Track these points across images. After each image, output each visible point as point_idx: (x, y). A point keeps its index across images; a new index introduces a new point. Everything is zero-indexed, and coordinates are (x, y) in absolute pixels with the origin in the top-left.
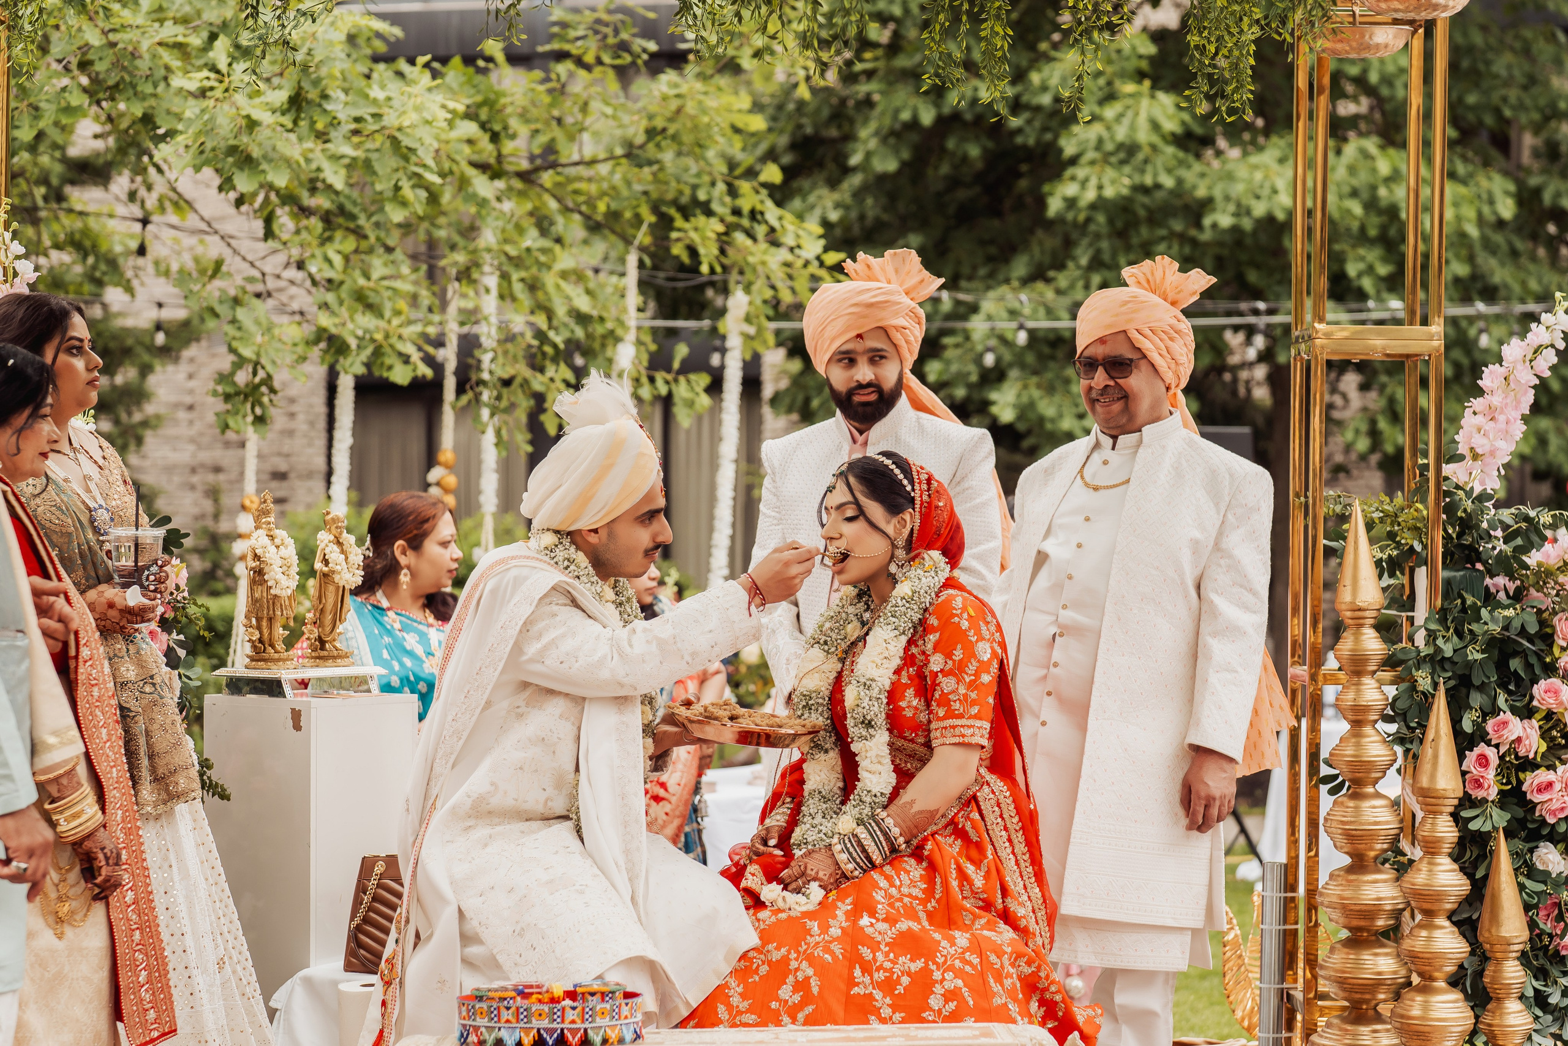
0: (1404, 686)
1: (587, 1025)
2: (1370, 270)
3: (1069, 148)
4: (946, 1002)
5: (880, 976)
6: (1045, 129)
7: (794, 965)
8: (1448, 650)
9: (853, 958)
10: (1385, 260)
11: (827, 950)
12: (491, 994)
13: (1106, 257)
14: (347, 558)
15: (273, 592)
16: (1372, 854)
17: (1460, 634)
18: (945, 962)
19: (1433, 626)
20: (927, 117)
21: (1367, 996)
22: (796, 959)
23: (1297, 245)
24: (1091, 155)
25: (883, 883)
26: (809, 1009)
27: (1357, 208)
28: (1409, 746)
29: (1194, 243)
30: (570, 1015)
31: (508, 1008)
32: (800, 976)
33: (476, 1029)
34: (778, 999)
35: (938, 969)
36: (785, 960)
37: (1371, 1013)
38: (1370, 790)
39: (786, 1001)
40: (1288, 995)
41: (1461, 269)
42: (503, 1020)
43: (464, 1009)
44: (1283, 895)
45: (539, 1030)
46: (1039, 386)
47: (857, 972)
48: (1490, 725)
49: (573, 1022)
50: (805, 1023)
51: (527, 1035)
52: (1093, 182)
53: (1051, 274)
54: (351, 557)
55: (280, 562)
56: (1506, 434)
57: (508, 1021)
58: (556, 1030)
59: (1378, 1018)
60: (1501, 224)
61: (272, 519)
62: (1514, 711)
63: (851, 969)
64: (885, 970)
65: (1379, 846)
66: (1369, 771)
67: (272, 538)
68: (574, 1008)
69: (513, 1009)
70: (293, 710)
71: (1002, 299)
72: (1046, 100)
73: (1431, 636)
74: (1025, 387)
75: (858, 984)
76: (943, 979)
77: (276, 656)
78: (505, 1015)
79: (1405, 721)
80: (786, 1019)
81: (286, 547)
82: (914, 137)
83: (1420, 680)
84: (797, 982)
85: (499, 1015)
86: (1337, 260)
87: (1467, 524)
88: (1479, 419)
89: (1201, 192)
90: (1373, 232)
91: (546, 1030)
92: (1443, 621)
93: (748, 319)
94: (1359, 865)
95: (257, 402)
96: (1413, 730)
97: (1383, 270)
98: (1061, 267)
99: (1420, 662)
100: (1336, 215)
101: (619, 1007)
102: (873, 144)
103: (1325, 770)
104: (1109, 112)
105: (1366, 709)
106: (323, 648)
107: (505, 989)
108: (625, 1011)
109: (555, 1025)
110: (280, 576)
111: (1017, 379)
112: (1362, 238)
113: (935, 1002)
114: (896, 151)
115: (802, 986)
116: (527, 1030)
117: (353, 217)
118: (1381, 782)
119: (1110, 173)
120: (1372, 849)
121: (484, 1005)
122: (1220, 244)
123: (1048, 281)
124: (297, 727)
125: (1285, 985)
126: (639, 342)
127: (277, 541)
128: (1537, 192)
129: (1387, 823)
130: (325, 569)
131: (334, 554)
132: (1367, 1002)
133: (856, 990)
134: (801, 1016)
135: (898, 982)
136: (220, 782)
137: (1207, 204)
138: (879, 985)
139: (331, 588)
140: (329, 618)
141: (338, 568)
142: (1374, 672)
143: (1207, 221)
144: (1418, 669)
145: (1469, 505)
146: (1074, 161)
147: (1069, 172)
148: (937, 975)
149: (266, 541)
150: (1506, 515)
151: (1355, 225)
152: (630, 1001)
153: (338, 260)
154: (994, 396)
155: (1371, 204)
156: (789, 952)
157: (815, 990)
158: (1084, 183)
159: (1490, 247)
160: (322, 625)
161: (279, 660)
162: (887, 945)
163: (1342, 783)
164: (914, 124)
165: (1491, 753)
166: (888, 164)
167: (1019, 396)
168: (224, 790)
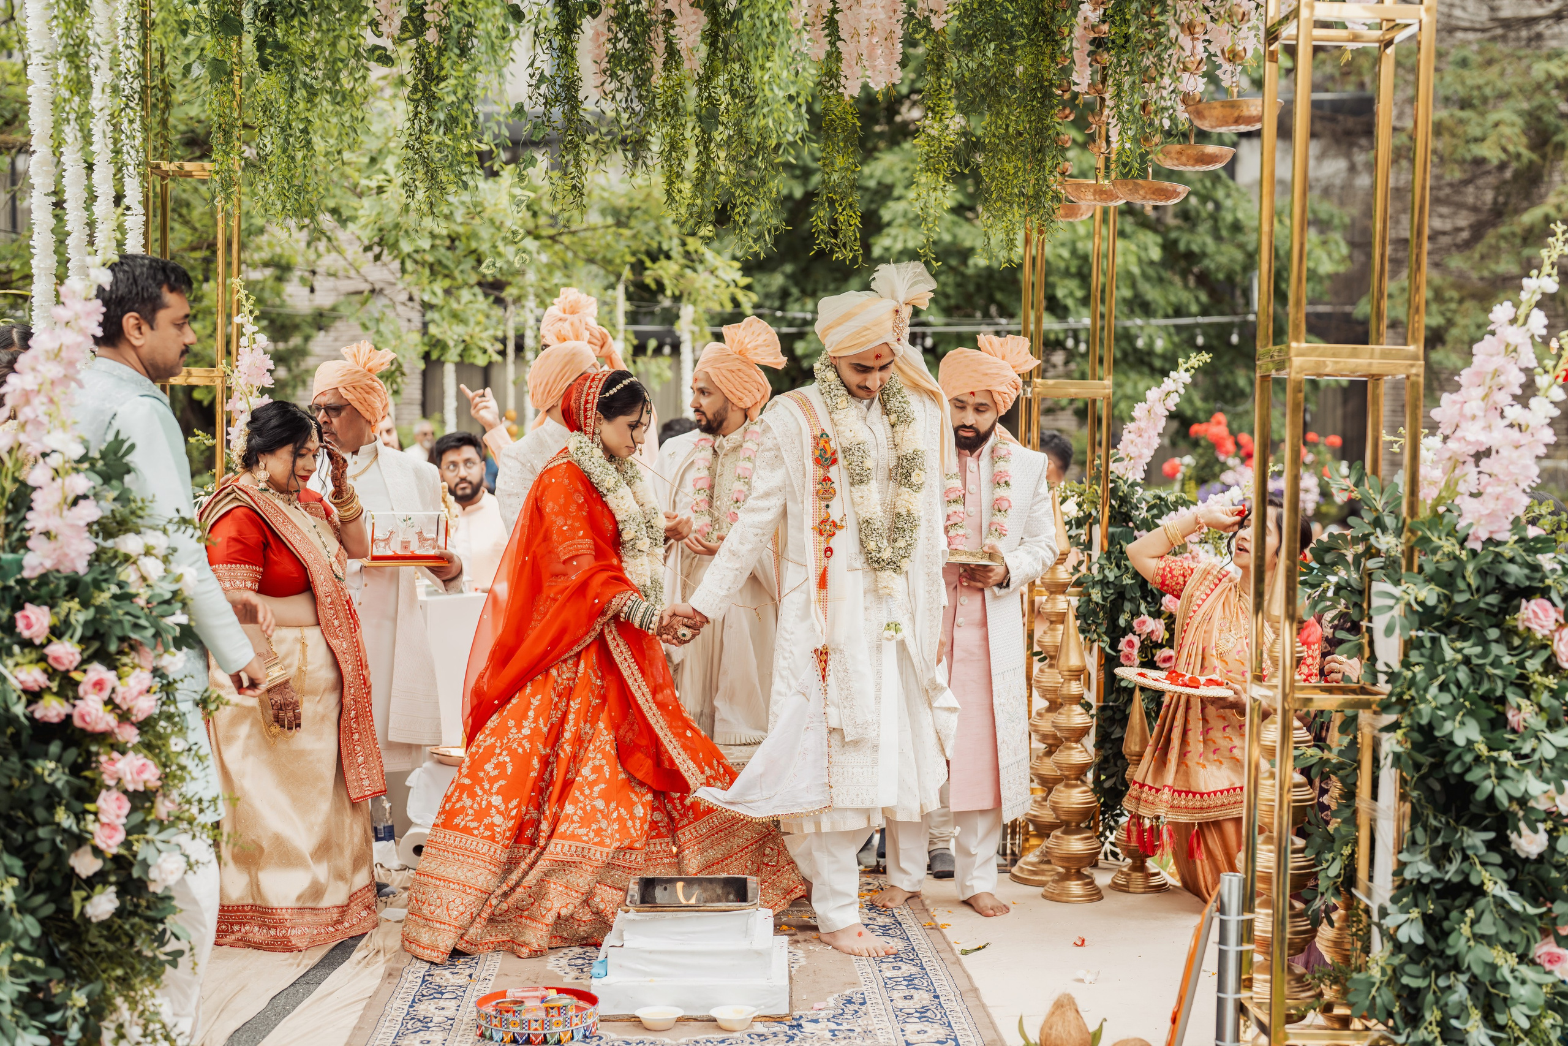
0: (1084, 598)
2: (1071, 294)
3: (886, 215)
6: (872, 201)
8: (1111, 578)
10: (1081, 287)
17: (1118, 566)
19: (1103, 562)
20: (798, 193)
23: (1027, 276)
24: (900, 220)
27: (1066, 253)
29: (963, 275)
30: (534, 1025)
41: (1127, 293)
45: (513, 1034)
48: (1135, 623)
49: (536, 1029)
52: (901, 238)
56: (1148, 445)
58: (524, 1034)
60: (1152, 263)
62: (1150, 614)
72: (872, 184)
73: (1102, 568)
82: (789, 204)
83: (1094, 595)
86: (1049, 286)
87: (1124, 500)
88: (1132, 436)
89: (968, 244)
90: (1073, 270)
92: (1109, 558)
93: (694, 322)
95: (394, 382)
97: (1079, 294)
99: (1095, 584)
100: (1051, 259)
103: (1036, 648)
104: (912, 194)
112: (1067, 274)
116: (507, 1033)
117: (446, 267)
119: (911, 232)
122: (979, 276)
126: (626, 339)
128: (1175, 242)
137: (971, 251)
143: (971, 262)
144: (1093, 588)
145: (1125, 488)
146: (889, 224)
147: (886, 231)
150: (1149, 495)
151: (1062, 265)
153: (440, 292)
155: (1074, 252)
158: (895, 238)
159: (1146, 277)
164: (789, 197)
165: (1136, 640)
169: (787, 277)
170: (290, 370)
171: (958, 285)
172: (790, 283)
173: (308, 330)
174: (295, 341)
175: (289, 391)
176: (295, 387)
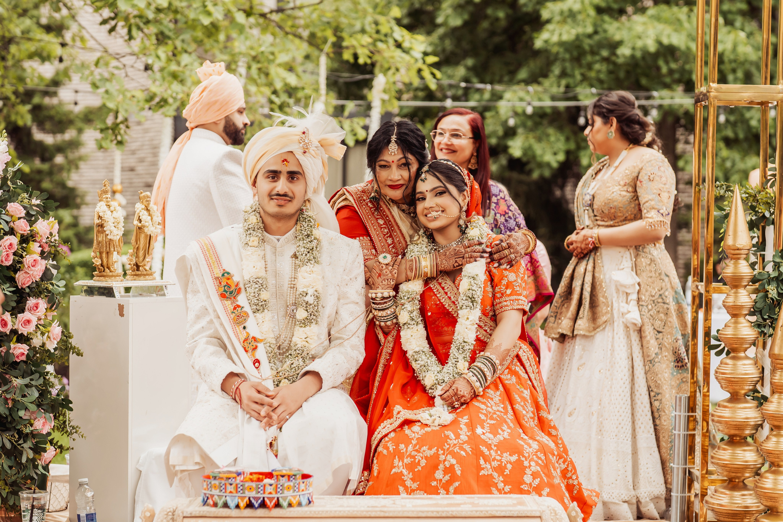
0: (761, 294)
1: (279, 495)
3: (545, 14)
4: (534, 479)
5: (495, 464)
7: (442, 458)
9: (478, 453)
11: (462, 448)
12: (221, 475)
13: (569, 71)
14: (152, 219)
15: (109, 237)
16: (743, 392)
18: (529, 456)
19: (778, 260)
21: (739, 475)
22: (443, 454)
24: (557, 18)
25: (483, 406)
26: (457, 484)
28: (763, 329)
29: (615, 64)
30: (269, 489)
31: (231, 484)
32: (447, 464)
33: (212, 496)
34: (435, 480)
35: (526, 460)
36: (437, 455)
37: (741, 484)
38: (742, 354)
39: (441, 480)
40: (689, 471)
42: (228, 491)
43: (205, 484)
44: (687, 414)
45: (249, 498)
46: (534, 138)
47: (482, 462)
49: (270, 493)
50: (455, 493)
51: (243, 501)
52: (558, 33)
53: (541, 79)
54: (155, 218)
55: (113, 220)
57: (231, 492)
58: (260, 498)
59: (745, 487)
61: (109, 196)
63: (478, 460)
64: (498, 461)
65: (747, 388)
66: (742, 344)
67: (109, 206)
68: (271, 485)
69: (234, 485)
70: (119, 305)
71: (515, 91)
73: (777, 265)
74: (527, 138)
75: (483, 469)
76: (530, 466)
77: (111, 274)
78: (229, 488)
79: (761, 315)
80: (442, 491)
81: (117, 212)
83: (770, 291)
84: (446, 468)
85: (225, 489)
89: (617, 37)
91: (254, 498)
94: (735, 398)
95: (118, 133)
96: (765, 320)
98: (546, 76)
99: (770, 281)
101: (299, 484)
102: (449, 11)
103: (713, 342)
105: (741, 307)
106: (138, 269)
107: (230, 472)
108: (302, 486)
109: (259, 495)
110: (113, 228)
111: (523, 134)
113: (528, 479)
114: (461, 15)
115: (449, 470)
116: (242, 498)
118: (748, 350)
119: (565, 27)
120: (743, 389)
121: (217, 482)
122: (626, 64)
123: (539, 83)
124: (122, 314)
125: (687, 466)
127: (112, 208)
129: (752, 374)
130: (140, 225)
131: (145, 216)
132: (738, 478)
133: (482, 473)
134: (451, 489)
135: (505, 467)
136: (77, 346)
137: (619, 43)
138: (495, 469)
139: (143, 236)
140: (141, 253)
141: (147, 224)
142: (746, 286)
143: (619, 52)
144: (769, 285)
146: (548, 21)
147: (545, 27)
148: (526, 463)
149: (105, 208)
152: (305, 480)
154: (510, 143)
156: (437, 450)
157: (459, 473)
158: (553, 33)
160: (137, 257)
161: (112, 276)
162: (495, 446)
163: (723, 349)
166: (456, 22)
167: (523, 143)
168: (79, 350)
169: (468, 69)
170: (66, 157)
171: (610, 72)
172: (471, 74)
173: (80, 124)
174: (69, 135)
175: (65, 174)
176: (69, 170)
